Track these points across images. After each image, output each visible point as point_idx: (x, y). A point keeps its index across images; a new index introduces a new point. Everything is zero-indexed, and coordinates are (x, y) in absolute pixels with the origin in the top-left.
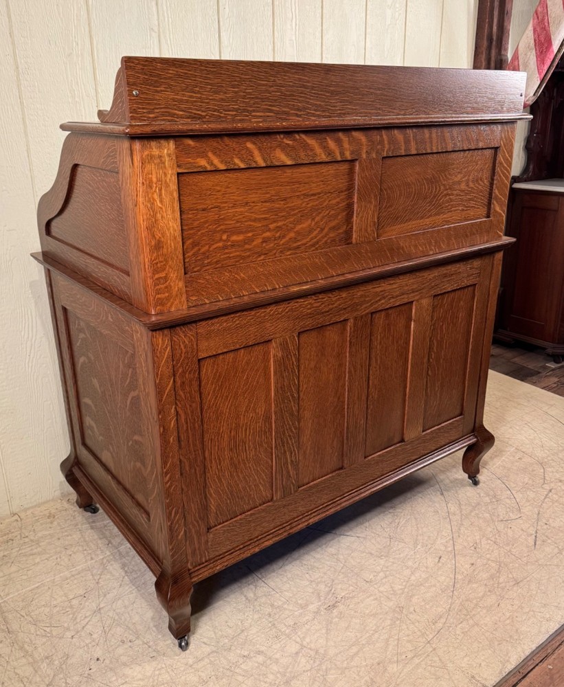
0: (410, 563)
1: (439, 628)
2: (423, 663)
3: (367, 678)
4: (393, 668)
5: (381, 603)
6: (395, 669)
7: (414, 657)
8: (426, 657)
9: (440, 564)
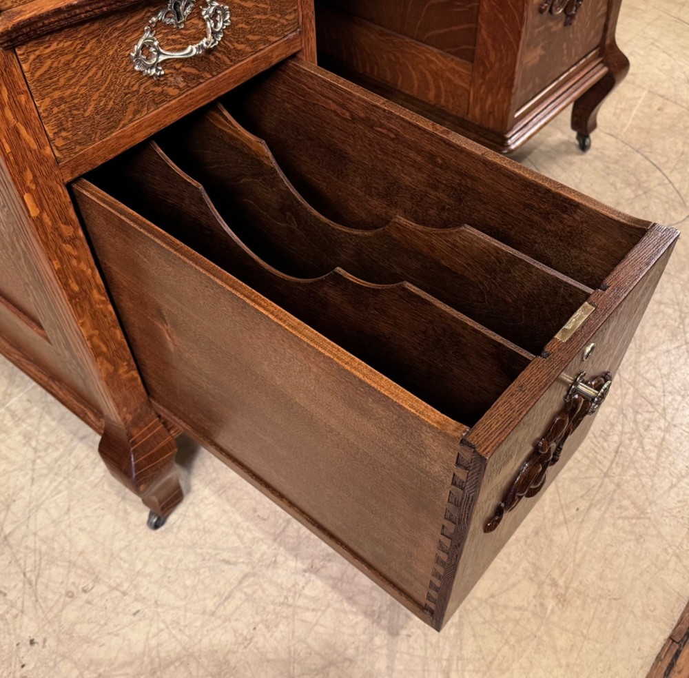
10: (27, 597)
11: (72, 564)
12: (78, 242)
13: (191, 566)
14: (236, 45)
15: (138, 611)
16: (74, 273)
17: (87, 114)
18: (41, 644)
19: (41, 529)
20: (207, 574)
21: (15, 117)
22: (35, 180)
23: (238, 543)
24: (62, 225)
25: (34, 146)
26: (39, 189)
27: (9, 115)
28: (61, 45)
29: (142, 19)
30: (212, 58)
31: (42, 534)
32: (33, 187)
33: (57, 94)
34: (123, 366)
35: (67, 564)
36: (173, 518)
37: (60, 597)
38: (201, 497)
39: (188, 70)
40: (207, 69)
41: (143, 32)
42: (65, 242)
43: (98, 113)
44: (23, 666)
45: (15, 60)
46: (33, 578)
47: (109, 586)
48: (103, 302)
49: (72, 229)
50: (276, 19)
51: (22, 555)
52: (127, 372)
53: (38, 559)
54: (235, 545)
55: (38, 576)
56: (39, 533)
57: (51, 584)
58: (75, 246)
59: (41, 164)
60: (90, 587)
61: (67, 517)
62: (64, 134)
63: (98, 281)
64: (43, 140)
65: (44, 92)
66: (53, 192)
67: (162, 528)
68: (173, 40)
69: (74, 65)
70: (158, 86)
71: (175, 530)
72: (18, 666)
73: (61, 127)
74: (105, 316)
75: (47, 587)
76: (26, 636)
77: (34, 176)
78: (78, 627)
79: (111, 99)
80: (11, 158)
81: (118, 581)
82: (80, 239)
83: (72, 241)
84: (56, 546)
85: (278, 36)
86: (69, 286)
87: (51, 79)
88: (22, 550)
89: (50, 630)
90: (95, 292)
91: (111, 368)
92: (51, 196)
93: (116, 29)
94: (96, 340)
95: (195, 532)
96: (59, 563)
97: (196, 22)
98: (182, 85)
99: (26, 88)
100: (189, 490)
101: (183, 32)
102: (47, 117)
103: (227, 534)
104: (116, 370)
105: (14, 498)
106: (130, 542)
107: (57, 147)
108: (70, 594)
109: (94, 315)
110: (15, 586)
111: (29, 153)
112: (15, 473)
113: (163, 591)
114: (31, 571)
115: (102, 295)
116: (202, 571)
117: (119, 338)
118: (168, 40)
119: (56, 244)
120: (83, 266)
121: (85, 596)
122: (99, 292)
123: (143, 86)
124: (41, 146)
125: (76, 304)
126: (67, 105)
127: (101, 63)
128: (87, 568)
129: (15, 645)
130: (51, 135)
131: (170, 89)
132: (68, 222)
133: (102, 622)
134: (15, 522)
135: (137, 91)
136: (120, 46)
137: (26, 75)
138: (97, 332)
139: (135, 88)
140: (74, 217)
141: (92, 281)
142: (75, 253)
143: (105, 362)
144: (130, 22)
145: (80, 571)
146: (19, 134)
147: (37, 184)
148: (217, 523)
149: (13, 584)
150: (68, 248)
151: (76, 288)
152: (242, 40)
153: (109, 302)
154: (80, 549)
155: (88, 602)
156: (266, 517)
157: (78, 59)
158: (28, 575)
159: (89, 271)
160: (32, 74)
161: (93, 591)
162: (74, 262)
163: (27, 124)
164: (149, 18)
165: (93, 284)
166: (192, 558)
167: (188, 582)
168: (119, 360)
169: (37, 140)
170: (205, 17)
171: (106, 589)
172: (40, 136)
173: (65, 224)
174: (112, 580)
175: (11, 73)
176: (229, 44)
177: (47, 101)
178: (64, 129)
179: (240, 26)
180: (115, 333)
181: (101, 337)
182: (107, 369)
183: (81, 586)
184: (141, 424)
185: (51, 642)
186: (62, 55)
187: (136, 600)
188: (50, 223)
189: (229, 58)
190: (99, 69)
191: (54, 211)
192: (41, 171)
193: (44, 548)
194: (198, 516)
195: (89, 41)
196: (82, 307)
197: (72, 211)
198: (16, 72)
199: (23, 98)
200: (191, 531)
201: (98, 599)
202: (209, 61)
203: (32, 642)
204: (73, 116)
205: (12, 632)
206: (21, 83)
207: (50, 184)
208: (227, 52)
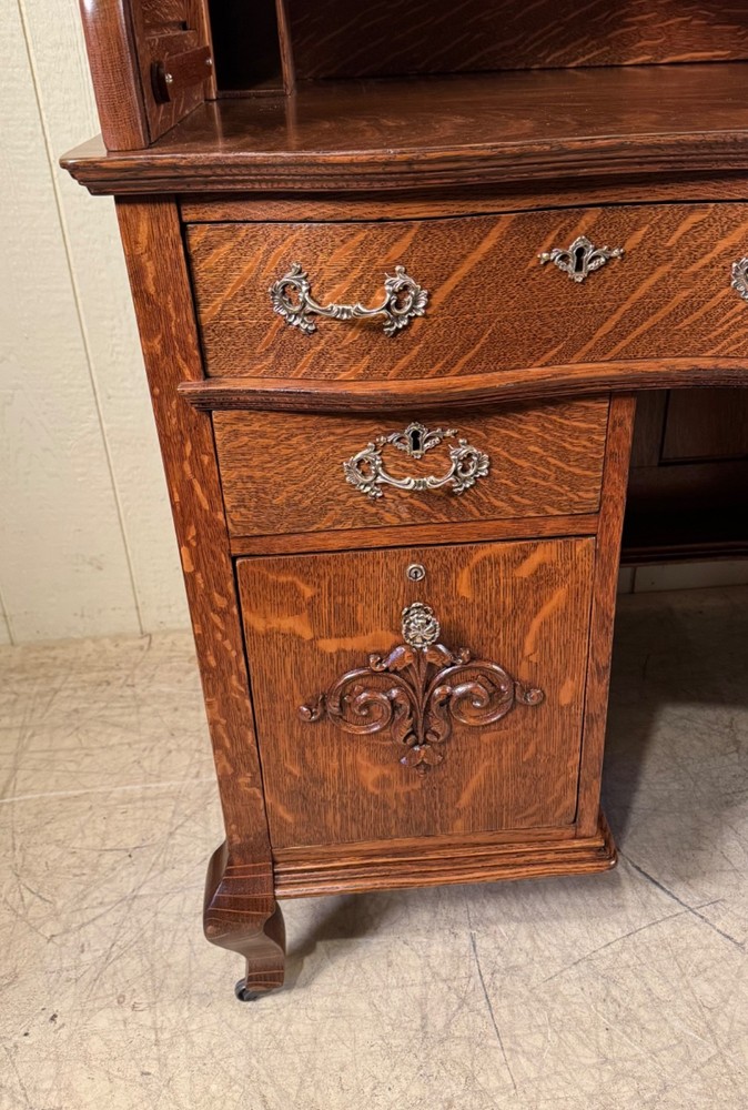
10: (93, 968)
11: (152, 970)
12: (228, 618)
13: (233, 1072)
14: (492, 500)
15: (149, 1074)
16: (215, 648)
17: (274, 502)
18: (57, 1026)
19: (164, 913)
20: (236, 1096)
21: (193, 473)
22: (197, 537)
23: (292, 1091)
24: (216, 594)
25: (206, 506)
26: (199, 547)
27: (187, 467)
28: (263, 429)
29: (369, 434)
30: (454, 503)
31: (161, 918)
32: (194, 544)
33: (245, 472)
34: (245, 776)
35: (149, 966)
36: (267, 1002)
37: (112, 995)
38: (310, 1003)
39: (417, 503)
40: (444, 511)
41: (366, 447)
42: (214, 611)
43: (288, 505)
44: (26, 1034)
45: (208, 423)
46: (114, 956)
47: (154, 1023)
48: (241, 693)
49: (226, 602)
50: (562, 491)
51: (129, 925)
52: (248, 785)
53: (135, 940)
54: (290, 1090)
55: (118, 958)
56: (160, 915)
57: (119, 974)
58: (224, 621)
59: (209, 526)
60: (142, 1007)
61: (192, 919)
62: (242, 510)
63: (241, 668)
64: (218, 504)
65: (231, 465)
66: (214, 558)
67: (249, 1004)
68: (404, 467)
69: (273, 451)
70: (373, 506)
71: (256, 1018)
72: (23, 1031)
73: (241, 503)
74: (239, 710)
75: (115, 974)
76: (56, 1007)
77: (198, 534)
78: (95, 1039)
79: (308, 498)
80: (178, 508)
81: (166, 1024)
82: (233, 616)
83: (223, 613)
84: (158, 940)
85: (563, 511)
86: (206, 656)
87: (243, 454)
88: (134, 920)
89: (75, 1020)
90: (234, 677)
91: (230, 771)
92: (211, 560)
93: (333, 434)
94: (220, 729)
95: (271, 1037)
96: (144, 959)
97: (441, 458)
98: (404, 515)
99: (212, 451)
100: (307, 984)
101: (420, 463)
102: (229, 488)
103: (294, 1069)
104: (235, 775)
105: (176, 865)
106: (212, 992)
107: (232, 521)
108: (121, 999)
109: (225, 702)
110: (97, 950)
111: (198, 510)
112: (199, 842)
113: (187, 1074)
114: (120, 947)
115: (242, 685)
116: (236, 1087)
117: (250, 742)
118: (398, 465)
119: (203, 609)
120: (227, 644)
121: (128, 1013)
122: (240, 680)
123: (352, 500)
124: (213, 509)
125: (208, 679)
126: (255, 486)
127: (306, 459)
128: (158, 985)
129: (41, 1007)
130: (228, 507)
131: (387, 514)
132: (223, 593)
133: (114, 1054)
134: (155, 889)
135: (344, 502)
136: (334, 451)
137: (217, 442)
138: (224, 721)
139: (341, 498)
140: (232, 590)
141: (234, 664)
142: (222, 627)
143: (224, 758)
144: (350, 433)
145: (150, 983)
146: (193, 489)
147: (199, 542)
148: (297, 1047)
149: (97, 947)
150: (216, 619)
151: (213, 663)
152: (505, 498)
153: (247, 696)
154: (171, 961)
155: (125, 1022)
156: (345, 1087)
157: (280, 447)
158: (114, 948)
159: (234, 653)
160: (224, 444)
161: (140, 1013)
162: (219, 636)
163: (203, 484)
164: (377, 435)
165: (235, 668)
166: (242, 1062)
167: (214, 1087)
168: (242, 766)
169: (210, 502)
170: (453, 457)
171: (149, 1023)
172: (215, 499)
173: (220, 594)
174: (162, 1018)
175: (200, 433)
176: (482, 496)
177: (235, 474)
178: (245, 507)
179: (504, 481)
180: (246, 735)
181: (227, 728)
182: (224, 767)
183: (136, 1000)
184: (249, 857)
185: (64, 1033)
186: (261, 437)
187: (159, 1060)
188: (202, 586)
189: (479, 510)
190: (301, 464)
191: (210, 576)
192: (206, 533)
193: (149, 934)
194: (289, 1021)
195: (297, 435)
196: (214, 686)
197: (230, 585)
198: (207, 433)
199: (206, 459)
200: (269, 1032)
201: (135, 1026)
202: (449, 505)
203: (53, 1018)
204: (259, 499)
205: (52, 992)
206: (209, 445)
207: (214, 548)
208: (478, 503)
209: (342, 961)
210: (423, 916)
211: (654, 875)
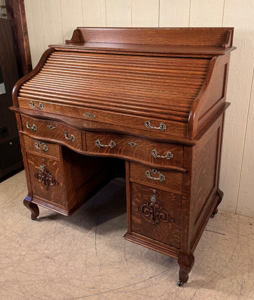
0: (84, 277)
1: (42, 298)
2: (20, 296)
3: (10, 279)
4: (16, 286)
5: (54, 273)
6: (15, 287)
7: (23, 292)
8: (23, 297)
9: (88, 289)
15: (16, 222)
209: (47, 221)
210: (62, 221)
211: (97, 231)
